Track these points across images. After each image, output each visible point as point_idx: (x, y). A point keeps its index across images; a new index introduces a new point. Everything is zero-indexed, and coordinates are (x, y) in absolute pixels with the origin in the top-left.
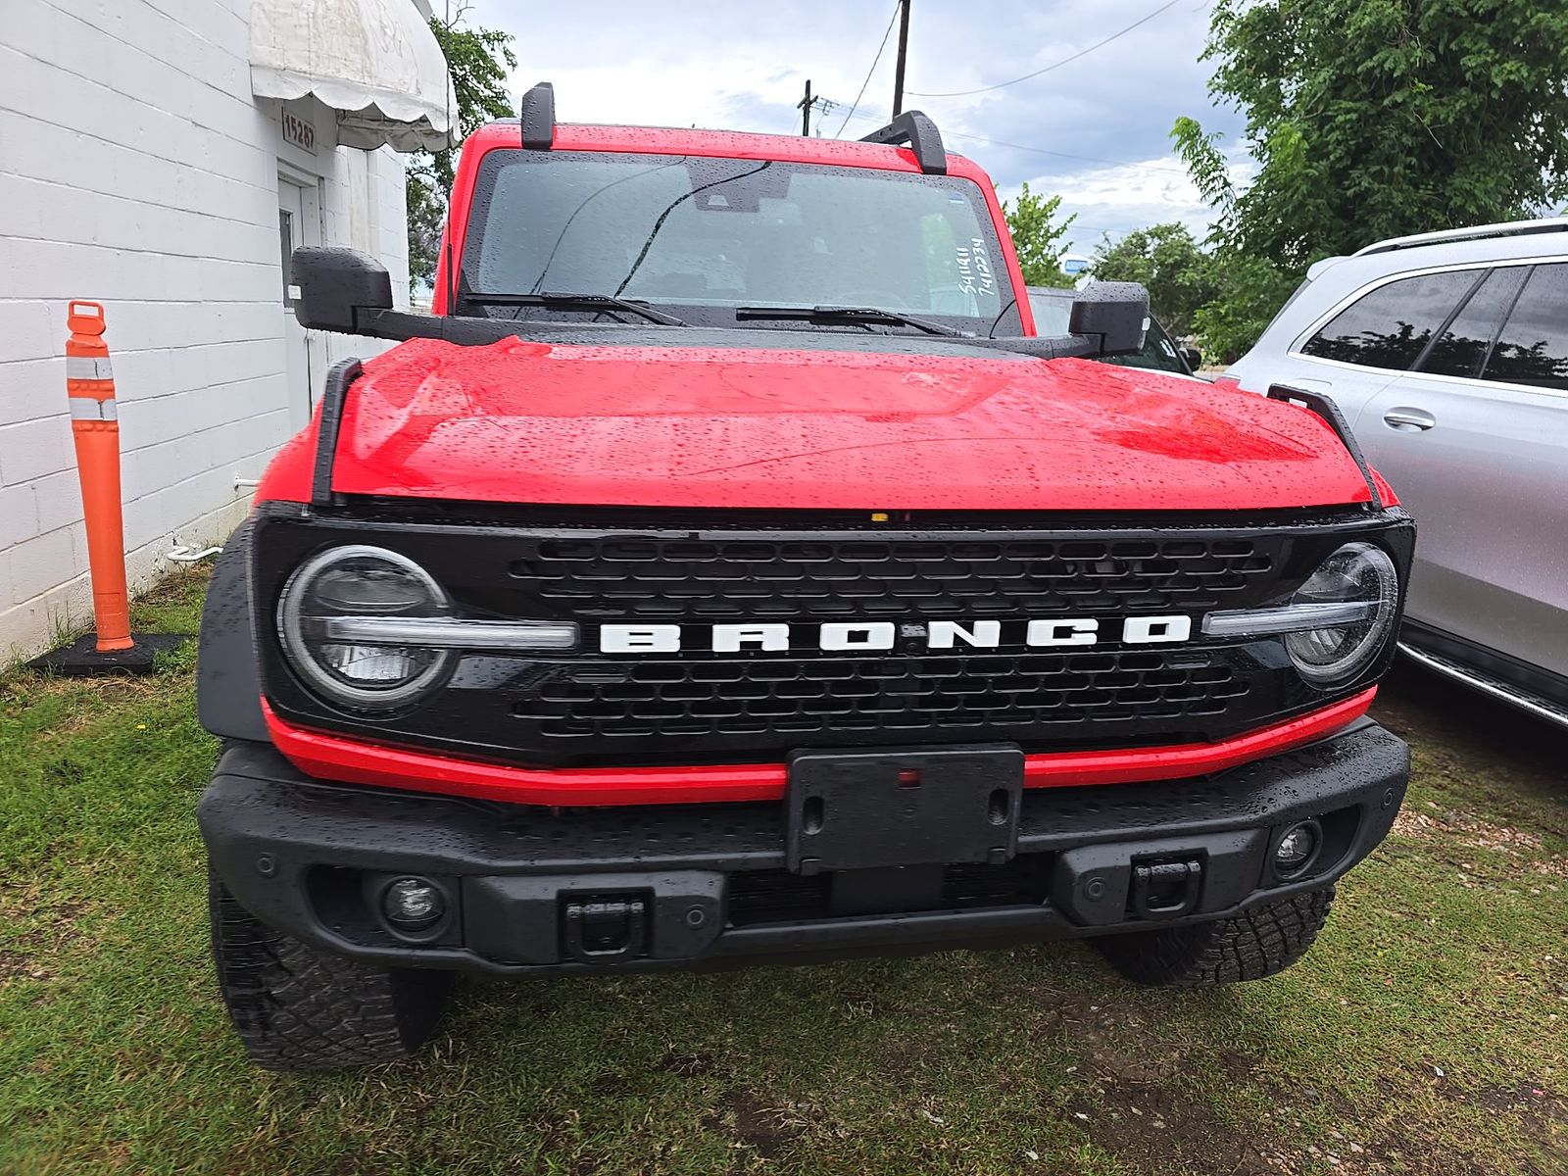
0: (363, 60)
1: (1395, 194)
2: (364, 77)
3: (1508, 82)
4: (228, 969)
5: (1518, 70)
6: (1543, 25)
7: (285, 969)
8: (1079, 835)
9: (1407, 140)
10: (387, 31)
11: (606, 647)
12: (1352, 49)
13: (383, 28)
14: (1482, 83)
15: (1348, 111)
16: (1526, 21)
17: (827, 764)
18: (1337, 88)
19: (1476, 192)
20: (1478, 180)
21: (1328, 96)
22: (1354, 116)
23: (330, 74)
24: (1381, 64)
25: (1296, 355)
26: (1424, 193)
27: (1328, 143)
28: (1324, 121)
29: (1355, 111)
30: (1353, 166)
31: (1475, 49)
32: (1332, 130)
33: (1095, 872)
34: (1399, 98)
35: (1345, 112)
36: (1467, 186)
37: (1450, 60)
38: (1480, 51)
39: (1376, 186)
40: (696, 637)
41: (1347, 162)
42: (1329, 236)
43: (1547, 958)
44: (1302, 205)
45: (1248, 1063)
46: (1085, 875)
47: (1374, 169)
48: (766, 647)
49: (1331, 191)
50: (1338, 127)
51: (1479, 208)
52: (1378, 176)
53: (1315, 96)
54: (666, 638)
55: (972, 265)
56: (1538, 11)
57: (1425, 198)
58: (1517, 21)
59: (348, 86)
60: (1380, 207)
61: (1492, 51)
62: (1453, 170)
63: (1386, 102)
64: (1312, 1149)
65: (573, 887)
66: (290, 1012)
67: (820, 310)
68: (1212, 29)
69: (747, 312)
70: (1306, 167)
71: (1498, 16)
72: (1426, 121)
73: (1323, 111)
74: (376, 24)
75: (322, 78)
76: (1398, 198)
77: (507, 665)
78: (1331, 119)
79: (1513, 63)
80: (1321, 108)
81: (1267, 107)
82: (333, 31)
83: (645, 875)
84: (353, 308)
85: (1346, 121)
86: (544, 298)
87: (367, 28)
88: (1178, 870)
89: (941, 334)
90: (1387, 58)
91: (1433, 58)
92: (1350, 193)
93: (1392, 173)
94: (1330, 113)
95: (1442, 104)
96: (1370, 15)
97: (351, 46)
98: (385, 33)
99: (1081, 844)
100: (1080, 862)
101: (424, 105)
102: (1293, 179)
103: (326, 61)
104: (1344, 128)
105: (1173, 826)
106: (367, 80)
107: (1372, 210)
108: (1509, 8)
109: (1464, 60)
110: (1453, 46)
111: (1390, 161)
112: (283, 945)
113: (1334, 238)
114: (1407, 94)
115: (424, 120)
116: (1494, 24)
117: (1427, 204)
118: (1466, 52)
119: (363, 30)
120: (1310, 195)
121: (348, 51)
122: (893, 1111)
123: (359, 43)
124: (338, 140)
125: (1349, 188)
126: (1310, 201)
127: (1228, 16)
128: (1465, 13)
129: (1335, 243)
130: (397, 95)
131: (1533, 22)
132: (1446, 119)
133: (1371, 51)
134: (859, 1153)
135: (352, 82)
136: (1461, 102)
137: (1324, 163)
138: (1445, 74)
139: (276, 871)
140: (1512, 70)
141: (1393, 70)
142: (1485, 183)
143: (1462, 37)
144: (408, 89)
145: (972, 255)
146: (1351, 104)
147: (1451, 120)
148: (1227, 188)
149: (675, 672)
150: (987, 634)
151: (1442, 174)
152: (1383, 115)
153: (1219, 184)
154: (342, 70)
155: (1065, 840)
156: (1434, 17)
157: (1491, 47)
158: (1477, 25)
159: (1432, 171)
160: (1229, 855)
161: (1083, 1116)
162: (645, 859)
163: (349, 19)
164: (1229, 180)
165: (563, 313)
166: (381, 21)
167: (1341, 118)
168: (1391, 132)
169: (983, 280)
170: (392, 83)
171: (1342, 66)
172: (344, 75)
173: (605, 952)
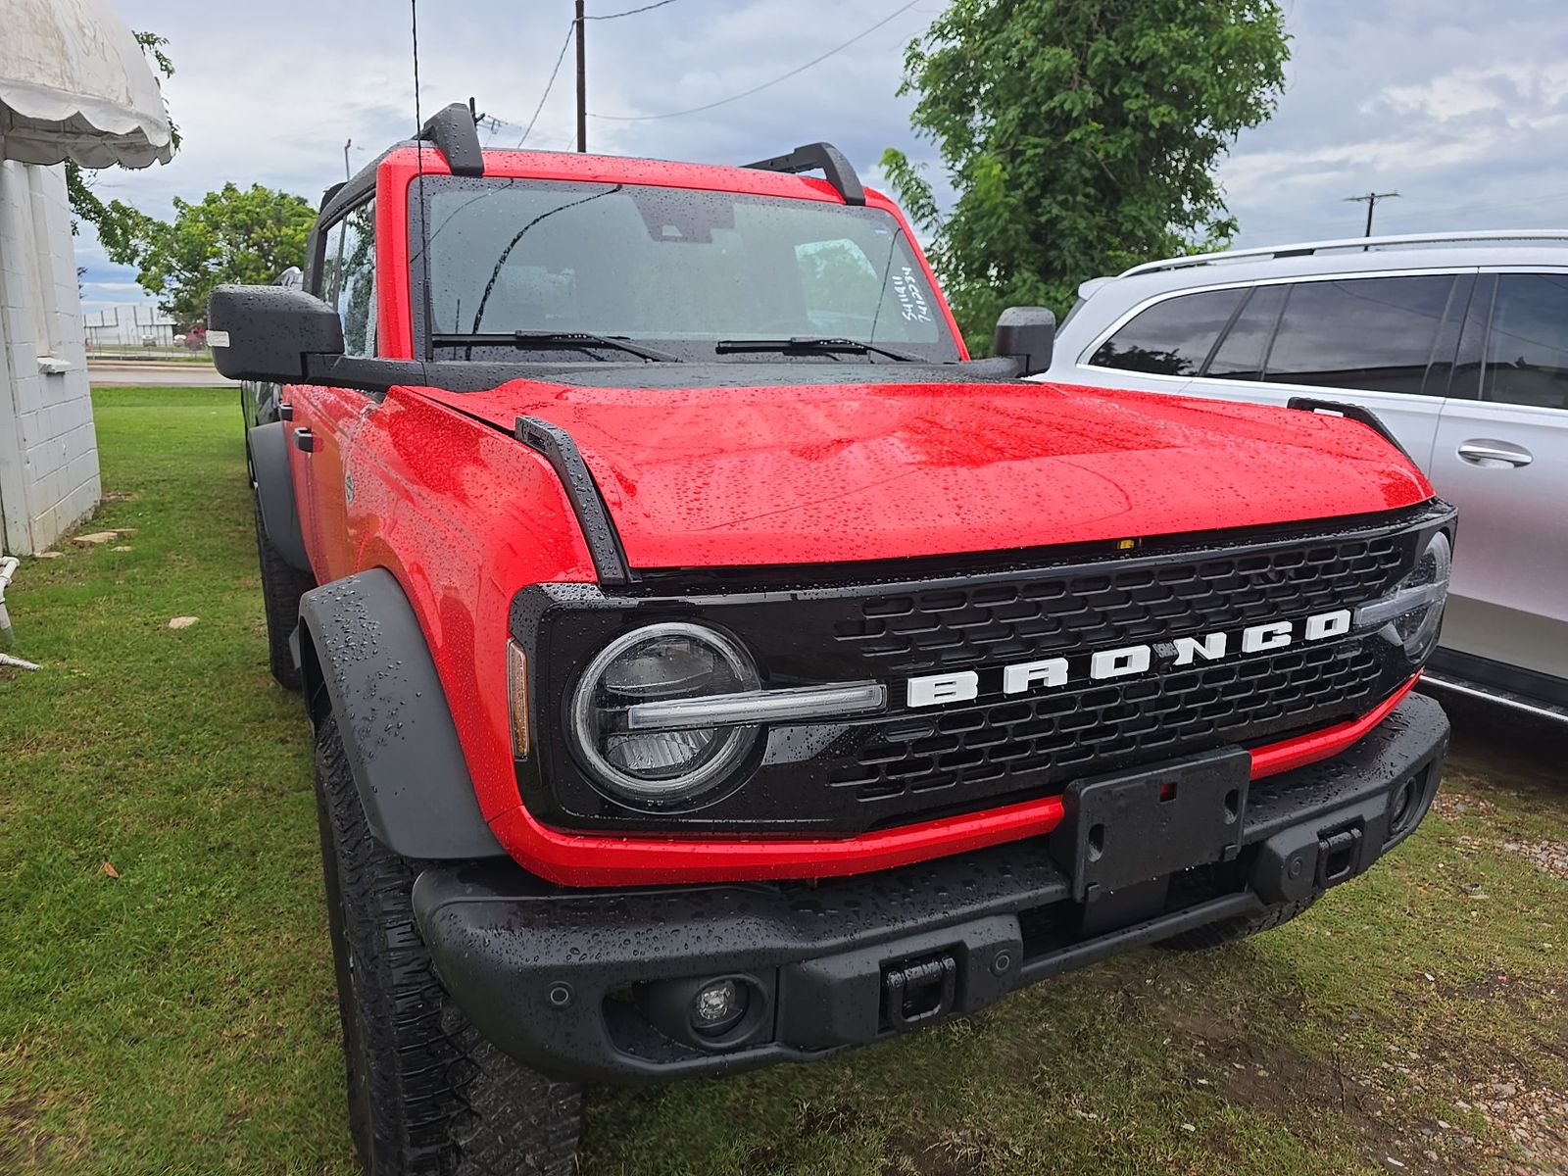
0: (61, 64)
1: (1079, 220)
2: (64, 83)
3: (1163, 124)
4: (411, 1129)
5: (1169, 113)
6: (1186, 76)
7: (475, 1113)
8: (1275, 821)
9: (1086, 173)
10: (86, 31)
11: (914, 701)
12: (1034, 91)
13: (81, 28)
14: (1143, 125)
15: (1035, 146)
16: (1172, 70)
17: (1107, 791)
18: (1025, 124)
19: (1142, 218)
20: (1141, 208)
21: (1017, 132)
22: (1040, 150)
23: (22, 78)
24: (1062, 106)
25: (1084, 366)
26: (1100, 220)
27: (1020, 175)
28: (1015, 154)
29: (1041, 146)
30: (1042, 196)
31: (1134, 93)
32: (1022, 163)
33: (1296, 852)
34: (1078, 136)
35: (1034, 146)
36: (1134, 214)
37: (1114, 102)
38: (1137, 96)
39: (1064, 213)
40: (991, 681)
41: (1037, 192)
42: (1027, 257)
43: (1441, 866)
44: (1004, 231)
45: (1295, 1003)
46: (1290, 858)
47: (1060, 198)
48: (1050, 684)
49: (1027, 217)
50: (1028, 160)
51: (1145, 232)
52: (1064, 204)
53: (1006, 132)
54: (965, 686)
55: (907, 292)
56: (1180, 63)
57: (1102, 224)
58: (1165, 70)
59: (45, 93)
60: (1067, 232)
61: (1148, 96)
62: (1119, 200)
63: (1067, 138)
64: (1385, 1065)
65: (892, 955)
66: (475, 1162)
67: (796, 341)
68: (906, 67)
69: (729, 345)
70: (1006, 196)
71: (1150, 65)
72: (1100, 156)
73: (1015, 145)
74: (72, 23)
75: (13, 83)
76: (1082, 224)
77: (822, 733)
78: (1022, 153)
79: (1164, 106)
80: (1012, 142)
81: (959, 141)
82: (21, 29)
83: (952, 929)
84: (303, 355)
85: (1035, 155)
86: (518, 337)
87: (62, 26)
89: (909, 360)
90: (1065, 101)
91: (1100, 101)
92: (1043, 219)
93: (1074, 201)
94: (1020, 148)
95: (1110, 141)
96: (1048, 60)
97: (46, 47)
98: (84, 34)
99: (1281, 828)
100: (1283, 845)
101: (138, 116)
102: (996, 207)
103: (16, 64)
104: (1033, 162)
106: (69, 87)
107: (1062, 235)
108: (1158, 59)
109: (1126, 104)
110: (1116, 91)
111: (1072, 191)
112: (474, 1087)
113: (1031, 260)
114: (1083, 132)
115: (138, 131)
116: (1147, 73)
117: (1102, 229)
118: (1127, 96)
119: (57, 29)
120: (1011, 221)
121: (42, 53)
122: (1049, 1117)
123: (54, 43)
124: (5, 153)
125: (1042, 214)
126: (1010, 226)
127: (920, 56)
128: (1123, 62)
129: (1033, 264)
130: (105, 105)
131: (1178, 72)
132: (1115, 155)
133: (1051, 94)
134: (1043, 1165)
135: (50, 88)
136: (1127, 138)
137: (1020, 192)
138: (1111, 115)
139: (572, 1001)
140: (1162, 114)
141: (1071, 111)
142: (1149, 210)
143: (1122, 83)
144: (118, 98)
145: (905, 284)
146: (1036, 140)
147: (1120, 156)
148: (935, 215)
149: (973, 718)
150: (1216, 646)
151: (1112, 203)
152: (1064, 151)
153: (927, 210)
154: (36, 75)
155: (1265, 829)
156: (1099, 65)
157: (1146, 92)
158: (1134, 73)
159: (1103, 200)
160: (1376, 818)
161: (1204, 1082)
162: (952, 913)
163: (38, 17)
164: (937, 207)
165: (540, 352)
166: (77, 20)
167: (1030, 153)
168: (1072, 165)
169: (920, 307)
170: (99, 91)
171: (1026, 106)
172: (39, 80)
173: (923, 1016)
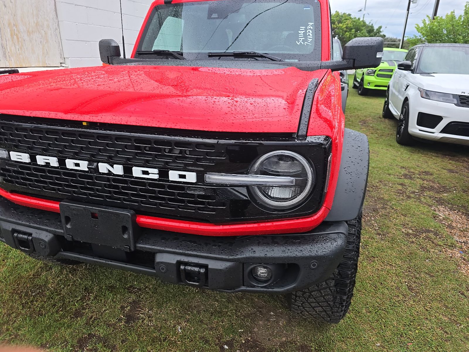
8: (159, 248)
48: (51, 165)
55: (305, 33)
65: (15, 228)
67: (235, 53)
69: (212, 54)
83: (29, 229)
84: (108, 57)
88: (195, 270)
89: (275, 61)
100: (160, 258)
105: (195, 253)
145: (306, 29)
150: (118, 170)
155: (153, 249)
160: (217, 270)
162: (31, 224)
169: (308, 39)
173: (26, 249)
